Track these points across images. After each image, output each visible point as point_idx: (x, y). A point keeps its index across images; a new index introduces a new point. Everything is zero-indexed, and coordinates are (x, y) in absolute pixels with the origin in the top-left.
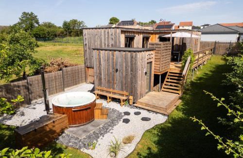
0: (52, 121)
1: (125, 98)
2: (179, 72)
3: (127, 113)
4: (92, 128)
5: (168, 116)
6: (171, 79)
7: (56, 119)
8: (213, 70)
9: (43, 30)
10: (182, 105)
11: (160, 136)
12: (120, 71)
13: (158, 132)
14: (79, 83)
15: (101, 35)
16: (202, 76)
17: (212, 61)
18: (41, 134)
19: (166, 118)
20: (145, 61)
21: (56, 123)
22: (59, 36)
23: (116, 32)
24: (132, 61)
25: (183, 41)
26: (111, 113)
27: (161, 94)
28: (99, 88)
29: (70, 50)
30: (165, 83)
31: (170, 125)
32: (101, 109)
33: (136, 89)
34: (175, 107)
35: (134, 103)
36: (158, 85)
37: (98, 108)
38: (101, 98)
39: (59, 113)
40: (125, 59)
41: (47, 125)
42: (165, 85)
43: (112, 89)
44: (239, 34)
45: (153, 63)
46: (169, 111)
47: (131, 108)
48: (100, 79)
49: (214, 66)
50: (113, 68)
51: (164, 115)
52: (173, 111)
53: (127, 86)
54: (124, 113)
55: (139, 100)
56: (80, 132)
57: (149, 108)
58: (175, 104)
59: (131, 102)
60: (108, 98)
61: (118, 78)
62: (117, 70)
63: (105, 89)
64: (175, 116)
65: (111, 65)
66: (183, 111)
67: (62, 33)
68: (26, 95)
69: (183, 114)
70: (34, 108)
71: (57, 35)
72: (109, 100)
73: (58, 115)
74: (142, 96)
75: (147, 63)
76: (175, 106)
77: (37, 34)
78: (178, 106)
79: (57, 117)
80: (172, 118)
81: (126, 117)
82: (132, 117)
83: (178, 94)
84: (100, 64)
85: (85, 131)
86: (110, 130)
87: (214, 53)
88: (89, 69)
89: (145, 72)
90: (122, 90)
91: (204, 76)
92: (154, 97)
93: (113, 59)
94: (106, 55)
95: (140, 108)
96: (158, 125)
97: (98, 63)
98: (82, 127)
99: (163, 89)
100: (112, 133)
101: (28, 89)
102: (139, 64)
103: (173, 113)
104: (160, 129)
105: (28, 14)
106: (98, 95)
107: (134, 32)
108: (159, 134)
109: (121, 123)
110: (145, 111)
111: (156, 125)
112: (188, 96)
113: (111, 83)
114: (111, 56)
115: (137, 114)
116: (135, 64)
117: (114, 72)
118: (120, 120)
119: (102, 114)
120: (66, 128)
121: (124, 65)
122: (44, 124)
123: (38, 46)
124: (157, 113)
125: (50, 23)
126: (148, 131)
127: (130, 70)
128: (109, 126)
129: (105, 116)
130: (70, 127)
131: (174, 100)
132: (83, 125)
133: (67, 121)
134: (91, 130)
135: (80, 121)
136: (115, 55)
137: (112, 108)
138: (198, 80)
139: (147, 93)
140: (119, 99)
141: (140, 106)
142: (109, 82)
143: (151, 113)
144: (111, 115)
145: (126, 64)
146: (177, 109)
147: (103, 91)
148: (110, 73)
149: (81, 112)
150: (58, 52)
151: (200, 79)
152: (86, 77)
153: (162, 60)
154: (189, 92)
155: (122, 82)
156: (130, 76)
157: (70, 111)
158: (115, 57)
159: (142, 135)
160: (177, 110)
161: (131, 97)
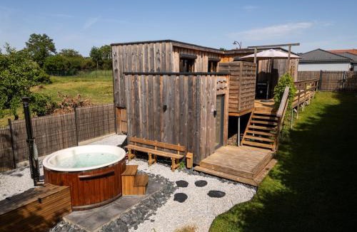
0: (36, 199)
1: (179, 156)
2: (270, 113)
3: (183, 184)
4: (115, 211)
5: (257, 188)
6: (256, 124)
7: (45, 195)
8: (322, 112)
9: (61, 61)
10: (279, 168)
11: (244, 227)
12: (170, 109)
13: (239, 218)
14: (104, 134)
15: (140, 54)
16: (306, 122)
17: (318, 99)
18: (12, 224)
19: (254, 191)
20: (213, 93)
21: (44, 203)
22: (84, 68)
23: (165, 49)
24: (190, 91)
25: (272, 66)
26: (153, 182)
27: (242, 150)
28: (135, 139)
29: (98, 87)
30: (247, 131)
31: (261, 205)
32: (135, 176)
33: (198, 141)
34: (268, 171)
35: (194, 165)
36: (235, 137)
37: (128, 173)
38: (138, 157)
39: (53, 182)
40: (179, 89)
41: (24, 207)
42: (248, 134)
43: (156, 141)
44: (352, 64)
45: (227, 97)
46: (258, 179)
47: (190, 174)
48: (137, 124)
49: (323, 107)
50: (159, 105)
51: (249, 186)
52: (265, 178)
53: (183, 135)
54: (177, 182)
55: (204, 160)
56: (92, 220)
57: (222, 174)
58: (267, 167)
59: (190, 164)
60: (150, 157)
61: (168, 121)
62: (165, 108)
63: (145, 141)
64: (269, 188)
65: (155, 100)
66: (282, 179)
67: (89, 64)
68: (8, 151)
69: (282, 183)
70: (20, 175)
71: (82, 67)
72: (151, 160)
73: (51, 187)
74: (208, 152)
75: (217, 96)
76: (267, 169)
77: (51, 66)
78: (272, 171)
79: (49, 190)
80: (264, 191)
81: (180, 190)
82: (191, 191)
83: (271, 149)
84: (137, 98)
85: (101, 218)
86: (150, 215)
87: (319, 88)
88: (122, 110)
89: (213, 110)
90: (174, 142)
91: (308, 121)
92: (230, 154)
93: (159, 89)
94: (147, 83)
95: (205, 174)
96: (239, 205)
97: (133, 97)
98: (96, 210)
99: (244, 142)
100: (152, 221)
101: (12, 141)
102: (203, 95)
103: (265, 183)
104: (244, 213)
105: (39, 36)
106: (132, 151)
107: (194, 51)
108: (243, 222)
109: (171, 201)
110: (215, 180)
111: (236, 205)
112: (287, 153)
113: (155, 131)
114: (155, 85)
115: (200, 184)
116: (196, 96)
117: (159, 111)
118: (169, 196)
119: (137, 185)
120: (66, 211)
121: (178, 98)
122: (20, 205)
123: (51, 83)
124: (236, 182)
125: (72, 51)
126: (220, 217)
127: (187, 106)
128: (148, 206)
129: (141, 188)
130: (74, 210)
131: (265, 160)
132: (101, 206)
133: (67, 199)
134: (115, 216)
135: (93, 197)
136: (161, 83)
137: (156, 174)
138: (300, 128)
139: (217, 148)
140: (169, 159)
141: (206, 170)
142: (151, 128)
143: (226, 183)
144: (154, 186)
145: (180, 97)
146: (271, 175)
147: (141, 144)
148: (154, 113)
149: (97, 181)
150: (79, 90)
151: (303, 126)
152: (115, 123)
153: (241, 92)
154: (288, 146)
155: (174, 129)
156: (187, 117)
157: (74, 180)
158: (161, 86)
159: (210, 224)
160: (272, 178)
161: (190, 155)
